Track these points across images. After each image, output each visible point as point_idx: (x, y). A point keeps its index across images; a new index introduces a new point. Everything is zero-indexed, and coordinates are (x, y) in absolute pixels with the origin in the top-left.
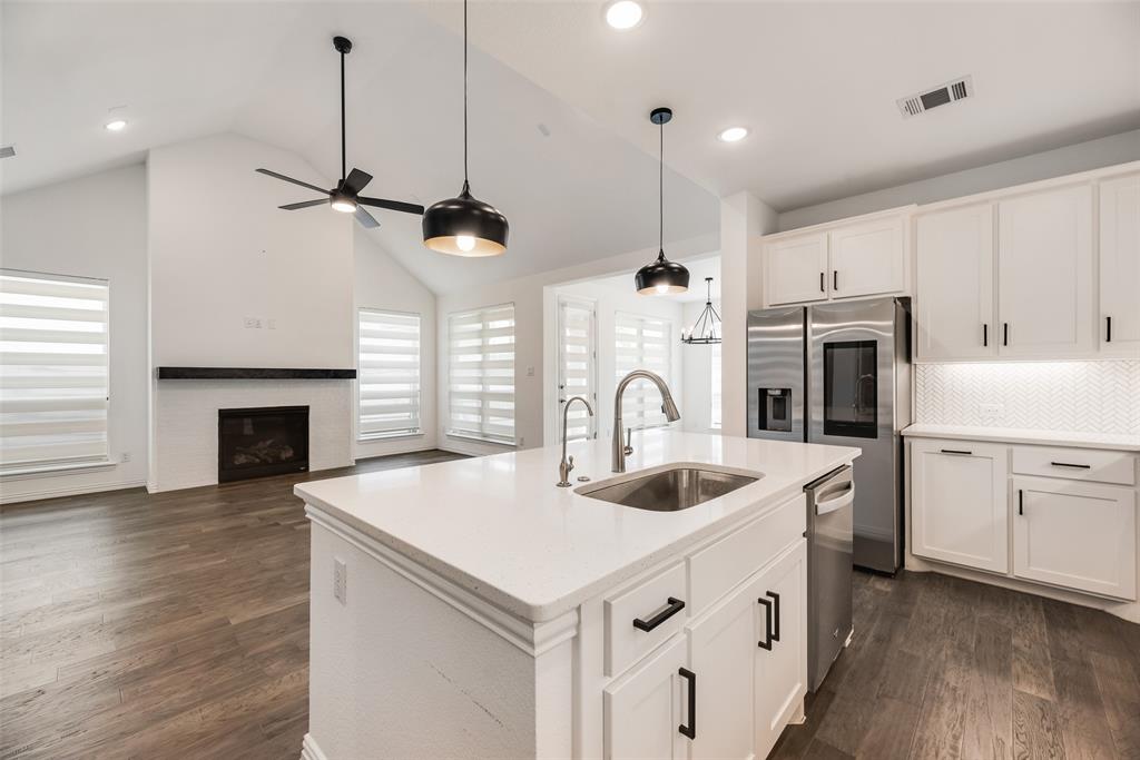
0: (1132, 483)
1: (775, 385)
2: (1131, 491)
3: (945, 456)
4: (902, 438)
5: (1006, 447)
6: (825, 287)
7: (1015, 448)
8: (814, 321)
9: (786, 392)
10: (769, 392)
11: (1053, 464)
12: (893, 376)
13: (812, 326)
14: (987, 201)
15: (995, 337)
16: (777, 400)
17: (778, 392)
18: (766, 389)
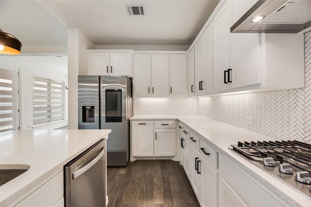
0: (175, 127)
1: (88, 104)
2: (175, 129)
3: (140, 125)
4: (129, 121)
5: (153, 121)
6: (109, 71)
7: (155, 121)
8: (102, 83)
9: (93, 107)
10: (86, 107)
11: (162, 125)
12: (127, 101)
13: (102, 85)
14: (149, 53)
15: (151, 91)
16: (90, 110)
17: (90, 108)
18: (85, 107)
